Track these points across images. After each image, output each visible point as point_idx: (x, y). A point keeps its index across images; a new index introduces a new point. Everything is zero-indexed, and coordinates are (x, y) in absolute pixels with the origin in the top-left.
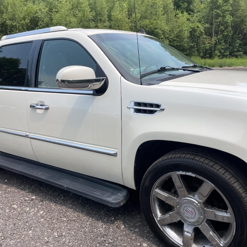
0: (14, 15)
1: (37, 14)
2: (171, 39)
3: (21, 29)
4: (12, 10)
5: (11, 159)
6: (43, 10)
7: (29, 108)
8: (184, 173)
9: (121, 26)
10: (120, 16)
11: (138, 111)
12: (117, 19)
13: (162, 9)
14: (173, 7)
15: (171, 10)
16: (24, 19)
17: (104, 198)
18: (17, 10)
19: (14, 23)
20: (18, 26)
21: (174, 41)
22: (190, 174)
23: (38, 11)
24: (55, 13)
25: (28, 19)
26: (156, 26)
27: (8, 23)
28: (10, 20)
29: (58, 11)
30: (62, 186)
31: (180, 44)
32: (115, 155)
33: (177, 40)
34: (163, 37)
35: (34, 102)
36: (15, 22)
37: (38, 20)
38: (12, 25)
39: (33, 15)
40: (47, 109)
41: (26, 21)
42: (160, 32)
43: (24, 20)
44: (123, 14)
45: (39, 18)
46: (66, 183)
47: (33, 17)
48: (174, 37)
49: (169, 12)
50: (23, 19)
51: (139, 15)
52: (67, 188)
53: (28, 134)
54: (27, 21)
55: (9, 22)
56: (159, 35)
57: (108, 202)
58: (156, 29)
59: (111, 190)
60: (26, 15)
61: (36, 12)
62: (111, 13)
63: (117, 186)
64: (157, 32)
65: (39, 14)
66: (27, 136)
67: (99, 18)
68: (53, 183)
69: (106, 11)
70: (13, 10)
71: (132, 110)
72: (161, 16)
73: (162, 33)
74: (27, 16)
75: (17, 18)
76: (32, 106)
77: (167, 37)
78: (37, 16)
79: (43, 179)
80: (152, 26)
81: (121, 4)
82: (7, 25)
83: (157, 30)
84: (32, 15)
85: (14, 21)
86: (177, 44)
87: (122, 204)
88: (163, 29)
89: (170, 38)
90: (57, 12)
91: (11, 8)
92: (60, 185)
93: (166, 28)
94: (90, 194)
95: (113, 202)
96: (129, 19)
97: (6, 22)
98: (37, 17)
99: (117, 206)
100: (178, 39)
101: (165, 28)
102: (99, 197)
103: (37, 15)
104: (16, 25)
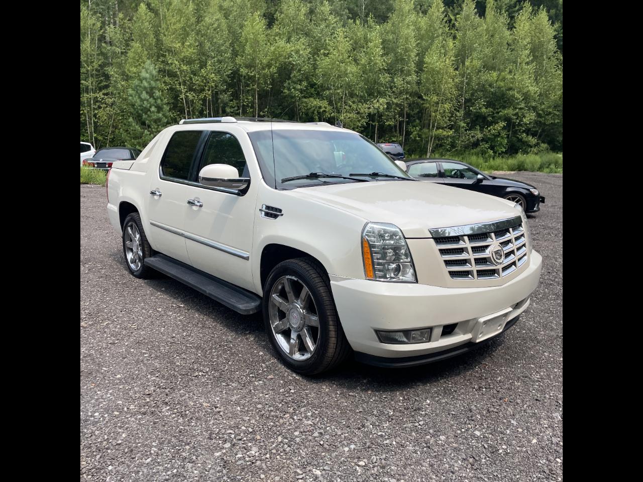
0: (253, 59)
1: (292, 57)
2: (542, 110)
3: (262, 84)
4: (251, 52)
5: (171, 264)
6: (301, 52)
7: (188, 205)
8: (290, 277)
9: (438, 83)
10: (440, 65)
11: (267, 214)
12: (433, 70)
13: (527, 52)
14: (555, 49)
15: (550, 54)
16: (269, 66)
17: (236, 305)
18: (260, 51)
19: (251, 73)
20: (258, 77)
21: (547, 115)
22: (293, 278)
23: (293, 53)
24: (322, 56)
25: (276, 67)
26: (511, 85)
27: (242, 72)
28: (247, 67)
29: (328, 54)
30: (205, 292)
31: (559, 121)
32: (247, 259)
33: (555, 114)
34: (523, 105)
35: (191, 199)
36: (253, 71)
37: (292, 67)
38: (248, 75)
39: (284, 60)
40: (201, 206)
41: (271, 69)
42: (517, 95)
43: (269, 69)
44: (445, 61)
45: (293, 64)
46: (210, 289)
47: (285, 63)
48: (549, 107)
49: (545, 57)
50: (267, 65)
51: (478, 63)
52: (209, 294)
53: (183, 232)
54: (274, 70)
55: (244, 71)
56: (514, 101)
57: (239, 308)
58: (510, 89)
59: (247, 299)
60: (272, 60)
61: (290, 56)
62: (425, 58)
63: (254, 296)
64: (513, 96)
65: (295, 59)
66: (182, 235)
67: (399, 66)
68: (201, 289)
69: (413, 55)
70: (254, 51)
71: (263, 213)
72: (524, 64)
73: (521, 99)
74: (273, 62)
75: (258, 63)
76: (189, 202)
77: (533, 107)
78: (290, 61)
79: (191, 284)
80: (502, 84)
81: (445, 40)
82: (242, 76)
83: (511, 93)
84: (282, 59)
85: (253, 69)
86: (553, 122)
87: (251, 313)
88: (525, 91)
89: (539, 109)
90: (326, 55)
91: (251, 47)
92: (203, 291)
93: (533, 89)
94: (227, 301)
95: (242, 308)
96: (456, 69)
97: (239, 70)
98: (290, 63)
99: (245, 313)
100: (558, 111)
101: (531, 88)
102: (233, 304)
103: (291, 59)
104: (254, 76)
